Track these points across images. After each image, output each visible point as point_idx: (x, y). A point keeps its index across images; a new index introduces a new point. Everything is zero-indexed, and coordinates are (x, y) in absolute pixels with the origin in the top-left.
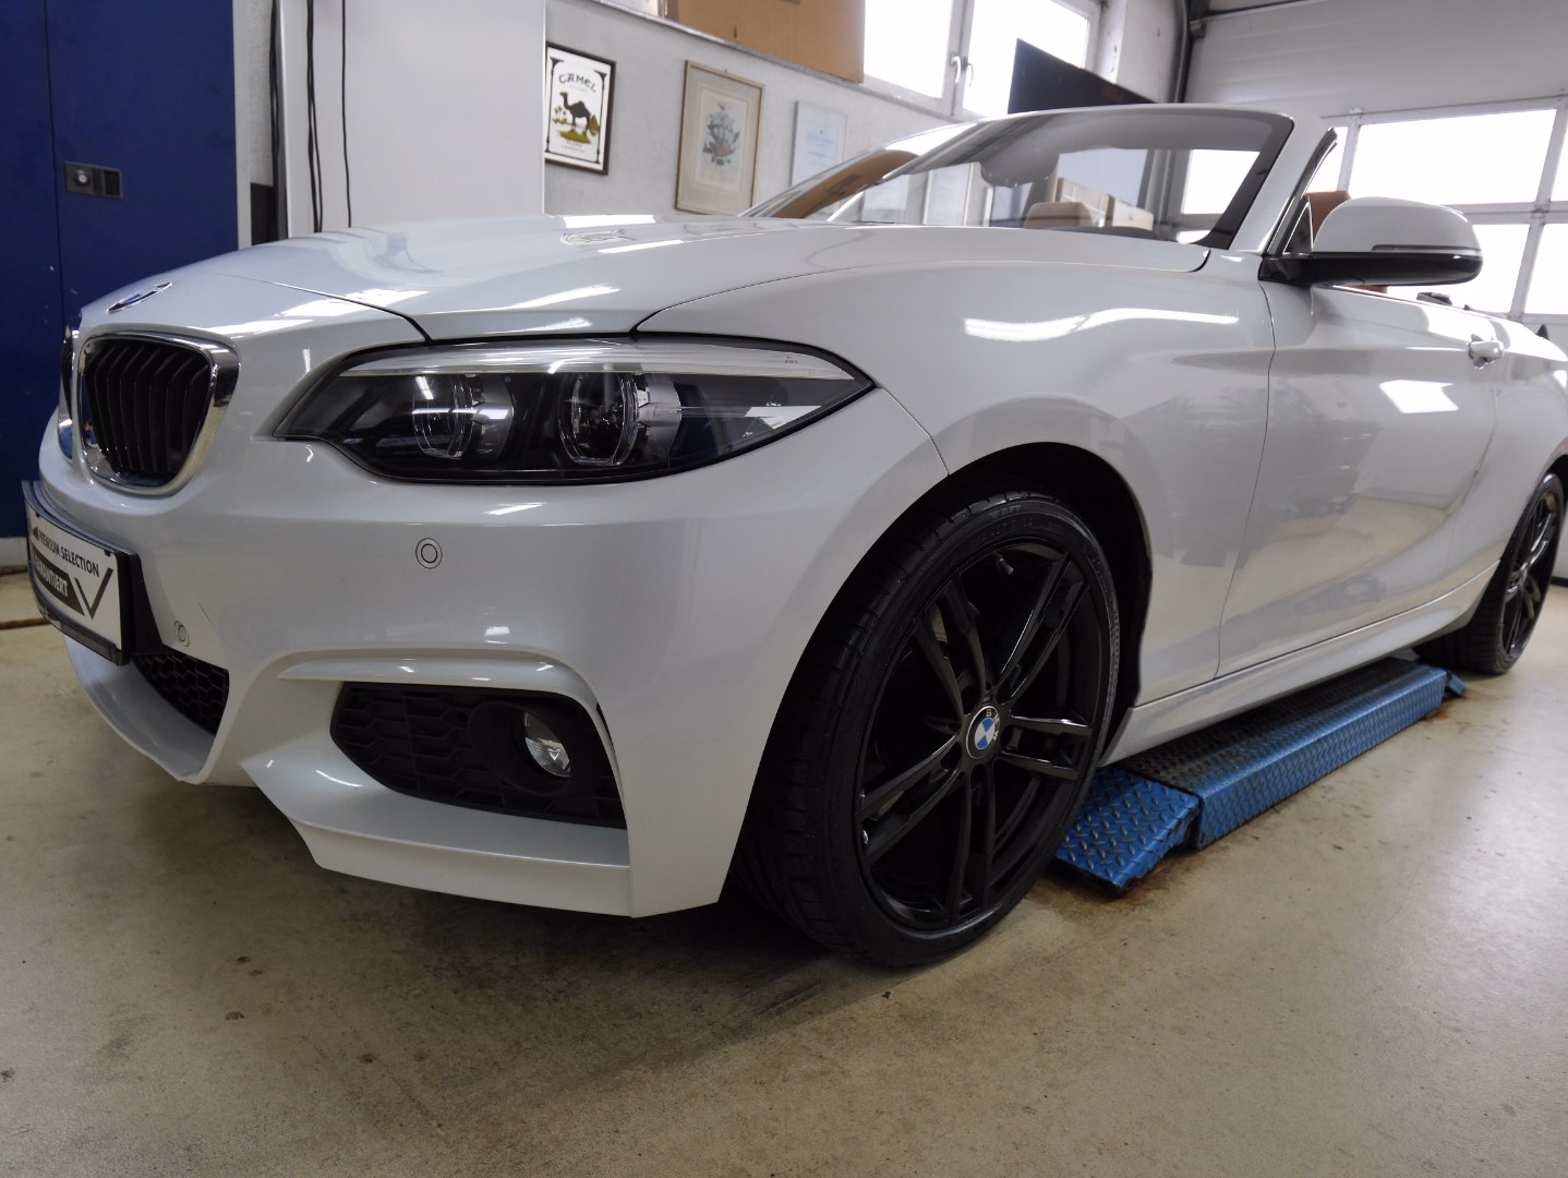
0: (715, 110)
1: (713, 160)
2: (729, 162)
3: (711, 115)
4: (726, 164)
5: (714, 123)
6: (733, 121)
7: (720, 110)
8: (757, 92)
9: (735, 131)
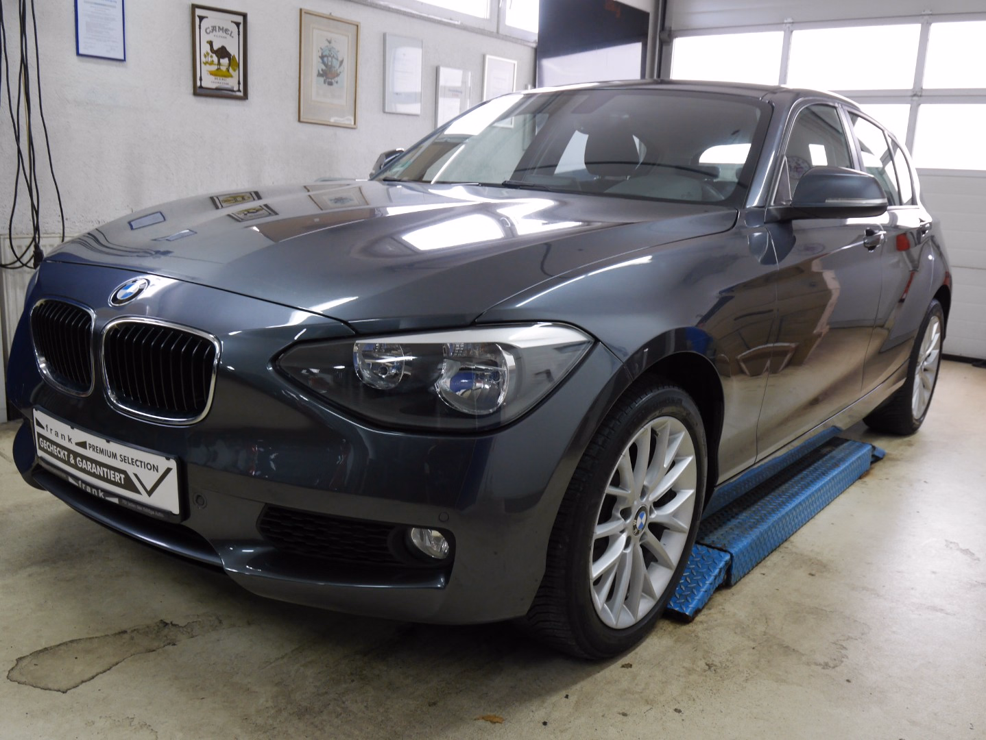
0: (324, 44)
1: (325, 82)
2: (337, 82)
3: (321, 48)
4: (335, 84)
5: (324, 54)
6: (338, 51)
7: (327, 44)
8: (356, 27)
9: (340, 59)
